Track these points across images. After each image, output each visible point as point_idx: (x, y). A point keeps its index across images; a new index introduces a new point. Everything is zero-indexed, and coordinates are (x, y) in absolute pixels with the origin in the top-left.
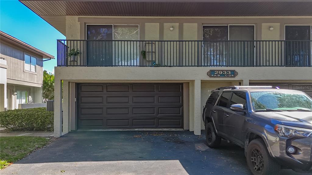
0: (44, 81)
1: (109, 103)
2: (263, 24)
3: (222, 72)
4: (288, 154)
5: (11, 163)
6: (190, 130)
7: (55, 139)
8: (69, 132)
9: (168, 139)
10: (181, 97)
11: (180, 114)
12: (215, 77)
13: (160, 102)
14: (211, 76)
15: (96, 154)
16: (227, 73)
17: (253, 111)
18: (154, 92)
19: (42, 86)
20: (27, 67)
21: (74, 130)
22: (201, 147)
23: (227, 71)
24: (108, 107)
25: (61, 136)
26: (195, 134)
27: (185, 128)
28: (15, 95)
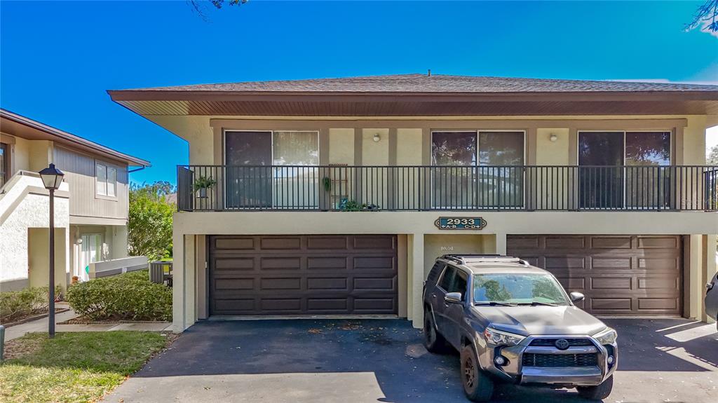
0: (130, 212)
1: (265, 269)
2: (540, 130)
3: (459, 221)
4: (497, 365)
5: (126, 376)
6: (409, 319)
7: (175, 336)
8: (196, 323)
9: (367, 336)
10: (393, 259)
11: (392, 288)
12: (448, 229)
13: (356, 268)
14: (440, 228)
15: (249, 363)
16: (468, 222)
17: (472, 304)
18: (346, 248)
19: (127, 223)
20: (101, 186)
21: (205, 318)
22: (415, 351)
23: (468, 219)
24: (264, 277)
25: (185, 331)
26: (415, 326)
27: (401, 315)
28: (78, 244)
